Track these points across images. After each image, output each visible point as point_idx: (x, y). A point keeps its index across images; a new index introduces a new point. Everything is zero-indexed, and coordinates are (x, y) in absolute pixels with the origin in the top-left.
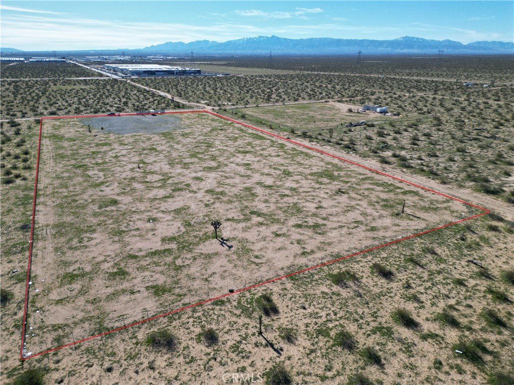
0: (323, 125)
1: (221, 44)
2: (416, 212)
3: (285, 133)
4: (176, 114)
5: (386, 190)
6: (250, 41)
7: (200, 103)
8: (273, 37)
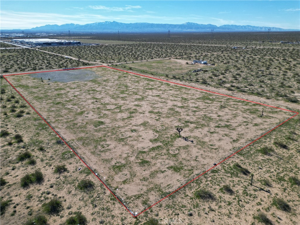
0: (180, 72)
1: (82, 26)
2: (269, 114)
3: (163, 77)
4: (88, 69)
5: (244, 104)
6: (100, 24)
7: (96, 61)
8: (114, 22)
